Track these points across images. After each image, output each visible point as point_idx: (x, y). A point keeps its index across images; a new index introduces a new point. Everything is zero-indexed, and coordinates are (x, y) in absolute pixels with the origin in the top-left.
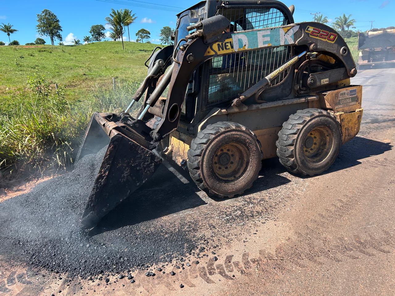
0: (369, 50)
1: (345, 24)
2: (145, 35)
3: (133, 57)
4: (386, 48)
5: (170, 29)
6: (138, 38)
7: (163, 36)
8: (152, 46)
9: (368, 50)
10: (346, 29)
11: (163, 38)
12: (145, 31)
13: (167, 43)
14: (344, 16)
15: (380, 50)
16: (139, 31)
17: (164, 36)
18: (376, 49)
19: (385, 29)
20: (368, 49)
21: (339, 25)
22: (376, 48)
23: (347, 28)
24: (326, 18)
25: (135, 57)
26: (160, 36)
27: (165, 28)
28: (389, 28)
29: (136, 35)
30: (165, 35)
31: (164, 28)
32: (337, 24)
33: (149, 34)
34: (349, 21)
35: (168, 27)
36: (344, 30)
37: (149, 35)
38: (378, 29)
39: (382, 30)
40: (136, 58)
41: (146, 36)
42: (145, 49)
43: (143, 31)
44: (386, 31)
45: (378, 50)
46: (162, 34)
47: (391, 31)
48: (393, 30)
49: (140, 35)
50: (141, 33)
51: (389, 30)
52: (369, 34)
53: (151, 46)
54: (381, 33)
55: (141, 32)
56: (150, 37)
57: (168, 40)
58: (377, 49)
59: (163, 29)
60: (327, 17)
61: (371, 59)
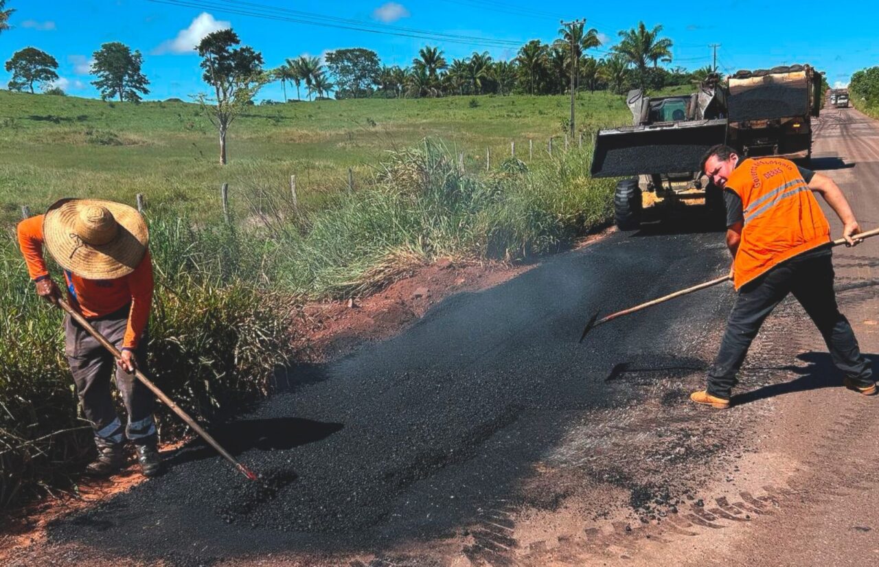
0: (739, 125)
1: (646, 50)
2: (40, 68)
3: (21, 141)
4: (778, 122)
5: (126, 50)
6: (15, 76)
7: (102, 73)
8: (74, 106)
9: (737, 127)
10: (650, 64)
11: (102, 79)
12: (39, 54)
13: (118, 94)
14: (642, 27)
15: (764, 126)
16: (19, 56)
17: (107, 73)
18: (753, 124)
19: (767, 72)
20: (736, 124)
21: (630, 53)
22: (755, 122)
23: (653, 62)
24: (595, 33)
25: (30, 140)
26: (94, 72)
27: (108, 48)
28: (776, 68)
29: (9, 69)
30: (108, 70)
31: (104, 46)
32: (624, 51)
33: (55, 65)
34: (655, 43)
35: (119, 45)
36: (646, 68)
37: (52, 69)
38: (750, 72)
39: (760, 74)
40: (32, 143)
41: (42, 71)
42: (54, 114)
43: (31, 55)
44: (772, 77)
45: (758, 127)
46: (100, 67)
47: (783, 78)
48: (786, 75)
49: (22, 68)
50: (24, 62)
51: (776, 76)
52: (730, 85)
53: (70, 106)
54: (761, 81)
55: (26, 59)
56: (57, 73)
57: (120, 86)
58: (757, 125)
59: (100, 49)
60: (596, 31)
61: (746, 150)
